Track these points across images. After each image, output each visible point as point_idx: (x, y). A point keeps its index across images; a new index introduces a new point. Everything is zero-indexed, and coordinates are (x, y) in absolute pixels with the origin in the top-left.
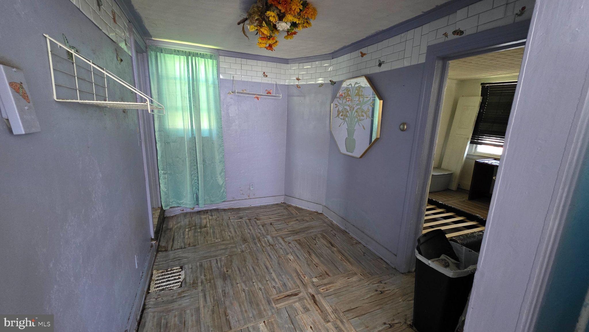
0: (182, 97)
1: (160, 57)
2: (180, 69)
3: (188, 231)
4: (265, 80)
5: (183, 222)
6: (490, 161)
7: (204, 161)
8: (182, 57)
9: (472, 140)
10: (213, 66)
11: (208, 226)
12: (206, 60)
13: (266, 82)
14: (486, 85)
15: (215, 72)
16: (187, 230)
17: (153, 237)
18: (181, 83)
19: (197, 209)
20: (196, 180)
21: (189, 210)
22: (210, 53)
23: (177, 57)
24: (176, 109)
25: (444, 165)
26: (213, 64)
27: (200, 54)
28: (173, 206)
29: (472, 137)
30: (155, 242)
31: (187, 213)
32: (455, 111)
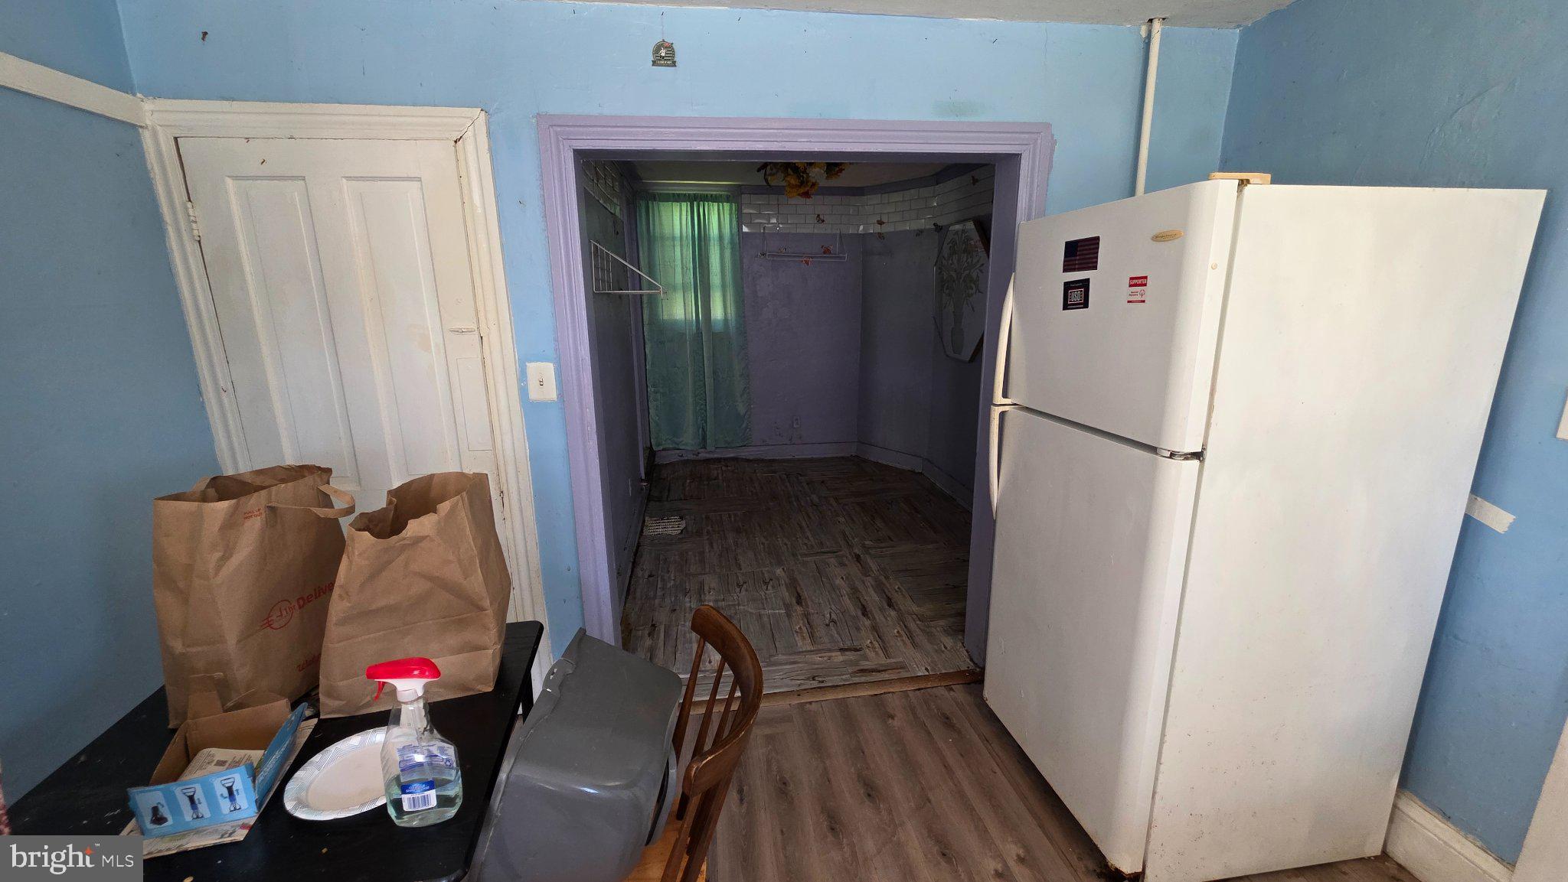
0: (682, 268)
1: (653, 207)
2: (681, 223)
3: (690, 482)
4: (820, 229)
5: (681, 472)
7: (714, 372)
8: (684, 205)
10: (730, 214)
11: (720, 478)
12: (721, 204)
13: (822, 232)
15: (735, 223)
16: (688, 481)
17: (643, 478)
18: (681, 246)
19: (703, 455)
20: (702, 405)
21: (691, 457)
22: (726, 193)
23: (676, 207)
24: (674, 288)
26: (731, 210)
27: (712, 195)
28: (667, 446)
30: (645, 484)
31: (688, 461)
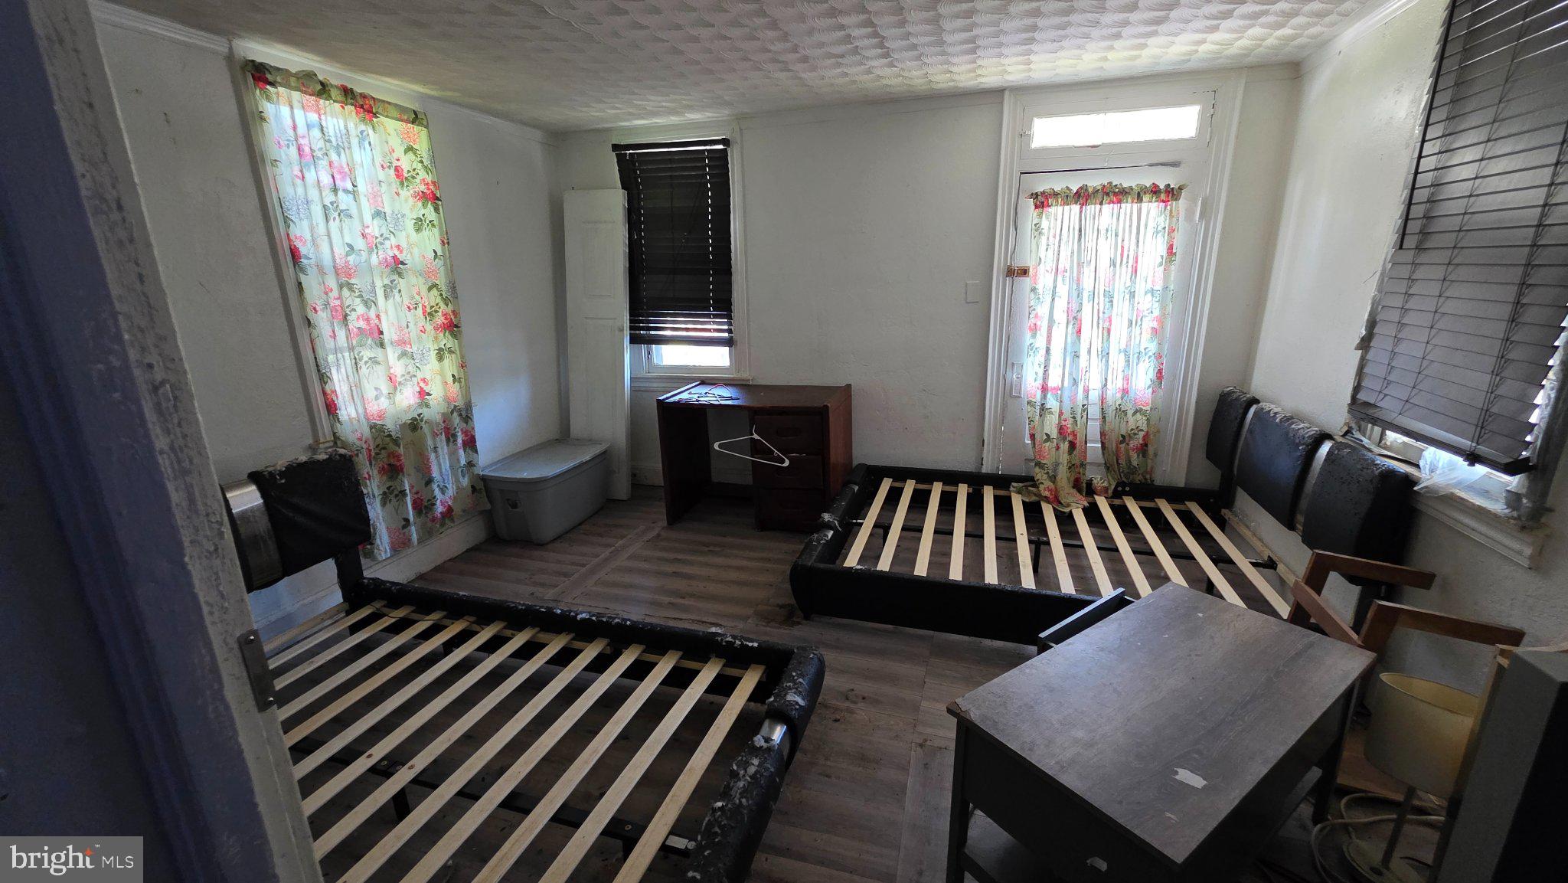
6: (693, 391)
9: (632, 332)
14: (628, 152)
25: (577, 427)
29: (631, 321)
32: (563, 218)
